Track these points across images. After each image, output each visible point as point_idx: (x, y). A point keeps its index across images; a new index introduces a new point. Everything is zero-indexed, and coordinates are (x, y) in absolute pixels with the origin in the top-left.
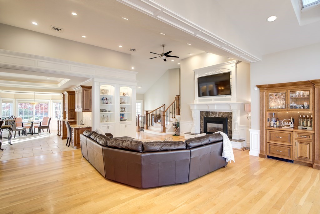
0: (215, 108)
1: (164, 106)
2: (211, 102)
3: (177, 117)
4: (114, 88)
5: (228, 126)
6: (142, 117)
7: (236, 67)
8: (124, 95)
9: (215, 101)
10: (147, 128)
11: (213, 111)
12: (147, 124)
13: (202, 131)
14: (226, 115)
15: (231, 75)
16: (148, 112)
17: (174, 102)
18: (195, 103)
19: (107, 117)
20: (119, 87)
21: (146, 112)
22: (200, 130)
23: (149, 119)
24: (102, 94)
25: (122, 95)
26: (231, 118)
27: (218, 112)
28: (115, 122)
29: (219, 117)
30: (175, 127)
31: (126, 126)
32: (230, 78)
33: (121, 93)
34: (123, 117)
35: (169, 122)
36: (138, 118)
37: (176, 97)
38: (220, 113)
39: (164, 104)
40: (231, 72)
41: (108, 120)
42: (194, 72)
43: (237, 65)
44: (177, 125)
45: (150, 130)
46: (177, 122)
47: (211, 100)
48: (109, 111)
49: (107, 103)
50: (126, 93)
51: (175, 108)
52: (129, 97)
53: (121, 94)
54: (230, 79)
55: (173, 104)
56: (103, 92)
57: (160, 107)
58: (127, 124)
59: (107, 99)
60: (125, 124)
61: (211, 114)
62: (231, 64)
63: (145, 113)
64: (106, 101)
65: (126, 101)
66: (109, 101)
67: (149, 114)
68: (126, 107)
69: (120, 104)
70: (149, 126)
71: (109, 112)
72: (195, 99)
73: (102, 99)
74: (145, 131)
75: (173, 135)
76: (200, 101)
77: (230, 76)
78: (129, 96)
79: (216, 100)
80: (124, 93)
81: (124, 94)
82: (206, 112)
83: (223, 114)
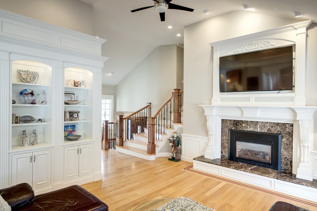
0: (258, 116)
1: (149, 106)
2: (248, 103)
3: (176, 126)
4: (50, 68)
5: (282, 150)
6: (113, 124)
7: (307, 36)
8: (75, 86)
9: (255, 101)
10: (122, 144)
11: (249, 120)
12: (121, 137)
13: (224, 154)
14: (279, 128)
15: (295, 51)
16: (123, 117)
17: (170, 100)
18: (213, 104)
19: (35, 133)
20: (63, 68)
21: (120, 116)
22: (222, 152)
23: (124, 129)
24: (21, 81)
25: (71, 85)
26: (291, 134)
27: (260, 122)
28: (52, 145)
29: (263, 131)
30: (173, 146)
31: (79, 151)
32: (294, 57)
33: (69, 81)
34: (74, 131)
35: (160, 135)
36: (107, 127)
37: (174, 91)
38: (264, 124)
39: (150, 103)
40: (295, 45)
41: (36, 140)
42: (212, 47)
43: (309, 31)
44: (176, 142)
45: (128, 148)
46: (176, 136)
47: (248, 100)
48: (40, 120)
49: (33, 103)
50: (81, 81)
51: (172, 111)
52: (88, 90)
53: (70, 83)
54: (294, 60)
55: (169, 104)
56: (24, 76)
57: (144, 108)
58: (81, 147)
59: (32, 94)
60: (77, 147)
61: (244, 125)
62: (296, 29)
63: (118, 118)
64: (30, 98)
65: (80, 99)
66: (38, 99)
67: (124, 120)
68: (81, 111)
69: (66, 103)
70: (124, 140)
71: (40, 123)
72: (212, 97)
73: (21, 93)
74: (118, 149)
75: (169, 159)
76: (222, 100)
77: (294, 53)
78: (87, 88)
79: (257, 100)
80: (76, 80)
81: (76, 84)
82: (235, 121)
83: (272, 127)
